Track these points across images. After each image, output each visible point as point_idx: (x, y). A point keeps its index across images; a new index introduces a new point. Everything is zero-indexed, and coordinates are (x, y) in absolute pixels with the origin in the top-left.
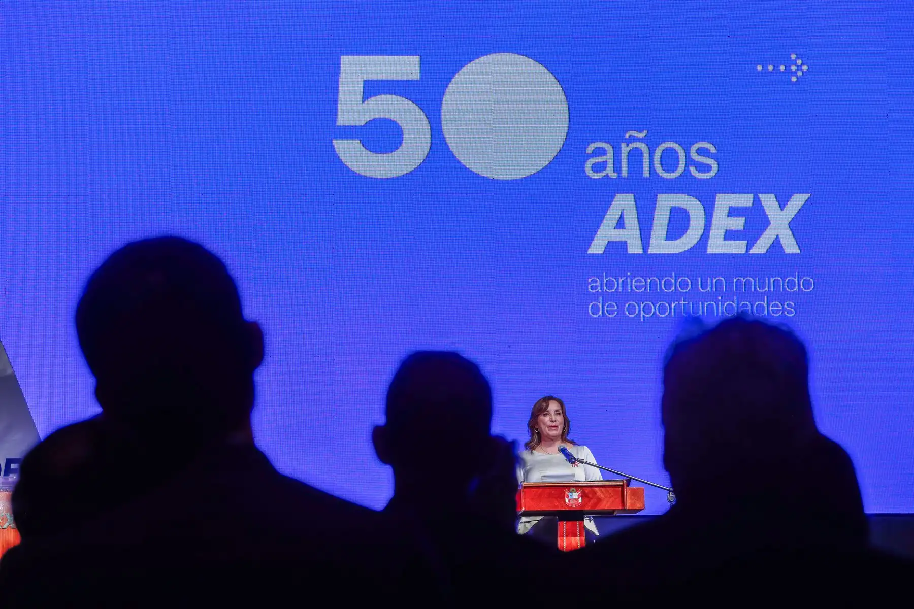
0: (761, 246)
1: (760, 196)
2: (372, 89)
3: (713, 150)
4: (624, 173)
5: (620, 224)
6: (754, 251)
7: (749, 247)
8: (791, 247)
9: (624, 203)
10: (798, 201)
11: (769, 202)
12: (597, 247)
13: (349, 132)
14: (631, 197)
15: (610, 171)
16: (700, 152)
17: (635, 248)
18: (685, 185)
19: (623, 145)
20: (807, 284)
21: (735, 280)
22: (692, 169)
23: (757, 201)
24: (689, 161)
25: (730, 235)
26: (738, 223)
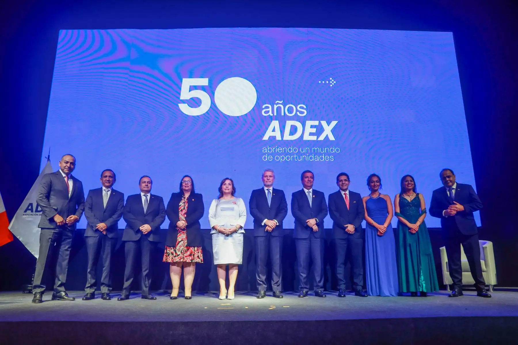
0: (322, 138)
1: (321, 122)
2: (192, 88)
3: (305, 107)
4: (275, 114)
5: (274, 130)
6: (319, 139)
7: (317, 138)
8: (332, 138)
9: (275, 124)
10: (334, 123)
11: (324, 123)
12: (266, 138)
13: (184, 102)
14: (277, 122)
15: (270, 113)
16: (301, 107)
17: (279, 138)
18: (296, 118)
19: (275, 105)
20: (337, 150)
21: (313, 149)
22: (298, 113)
23: (320, 123)
24: (297, 110)
25: (311, 134)
26: (314, 130)
